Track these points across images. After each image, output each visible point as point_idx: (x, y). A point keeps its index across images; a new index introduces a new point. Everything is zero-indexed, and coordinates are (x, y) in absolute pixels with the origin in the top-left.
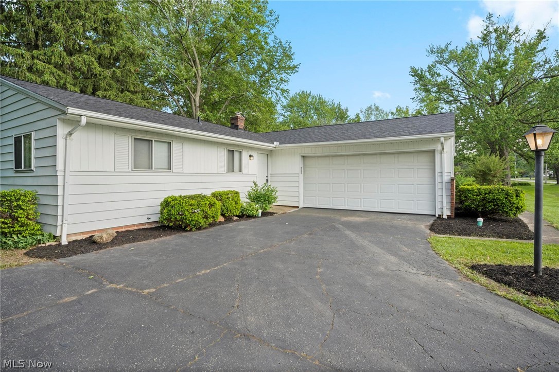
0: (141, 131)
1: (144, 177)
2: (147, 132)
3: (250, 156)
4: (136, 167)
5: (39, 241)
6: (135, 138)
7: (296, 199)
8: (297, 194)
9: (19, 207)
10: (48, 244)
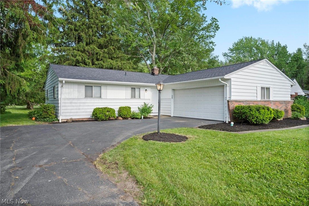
0: (88, 83)
1: (89, 101)
2: (91, 83)
3: (146, 90)
4: (86, 96)
5: (53, 120)
6: (85, 86)
7: (169, 112)
8: (169, 109)
9: (49, 109)
10: (56, 122)
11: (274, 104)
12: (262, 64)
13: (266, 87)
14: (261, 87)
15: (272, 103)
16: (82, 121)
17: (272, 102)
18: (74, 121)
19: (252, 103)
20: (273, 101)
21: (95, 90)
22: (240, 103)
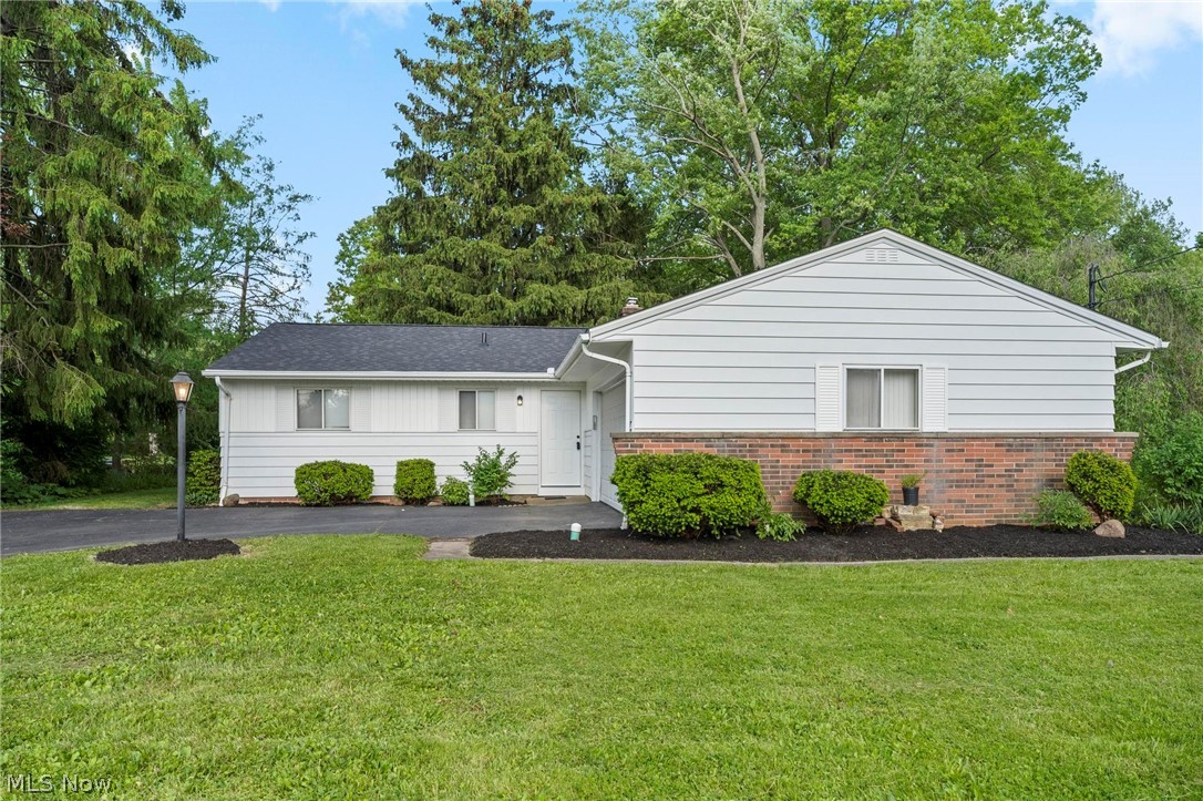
3: (520, 398)
4: (303, 425)
6: (298, 390)
11: (948, 451)
12: (861, 256)
13: (883, 368)
14: (848, 370)
15: (932, 446)
16: (270, 505)
17: (936, 442)
18: (254, 504)
19: (772, 446)
20: (938, 437)
21: (332, 402)
22: (683, 446)
